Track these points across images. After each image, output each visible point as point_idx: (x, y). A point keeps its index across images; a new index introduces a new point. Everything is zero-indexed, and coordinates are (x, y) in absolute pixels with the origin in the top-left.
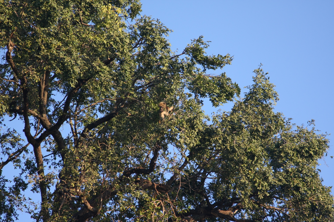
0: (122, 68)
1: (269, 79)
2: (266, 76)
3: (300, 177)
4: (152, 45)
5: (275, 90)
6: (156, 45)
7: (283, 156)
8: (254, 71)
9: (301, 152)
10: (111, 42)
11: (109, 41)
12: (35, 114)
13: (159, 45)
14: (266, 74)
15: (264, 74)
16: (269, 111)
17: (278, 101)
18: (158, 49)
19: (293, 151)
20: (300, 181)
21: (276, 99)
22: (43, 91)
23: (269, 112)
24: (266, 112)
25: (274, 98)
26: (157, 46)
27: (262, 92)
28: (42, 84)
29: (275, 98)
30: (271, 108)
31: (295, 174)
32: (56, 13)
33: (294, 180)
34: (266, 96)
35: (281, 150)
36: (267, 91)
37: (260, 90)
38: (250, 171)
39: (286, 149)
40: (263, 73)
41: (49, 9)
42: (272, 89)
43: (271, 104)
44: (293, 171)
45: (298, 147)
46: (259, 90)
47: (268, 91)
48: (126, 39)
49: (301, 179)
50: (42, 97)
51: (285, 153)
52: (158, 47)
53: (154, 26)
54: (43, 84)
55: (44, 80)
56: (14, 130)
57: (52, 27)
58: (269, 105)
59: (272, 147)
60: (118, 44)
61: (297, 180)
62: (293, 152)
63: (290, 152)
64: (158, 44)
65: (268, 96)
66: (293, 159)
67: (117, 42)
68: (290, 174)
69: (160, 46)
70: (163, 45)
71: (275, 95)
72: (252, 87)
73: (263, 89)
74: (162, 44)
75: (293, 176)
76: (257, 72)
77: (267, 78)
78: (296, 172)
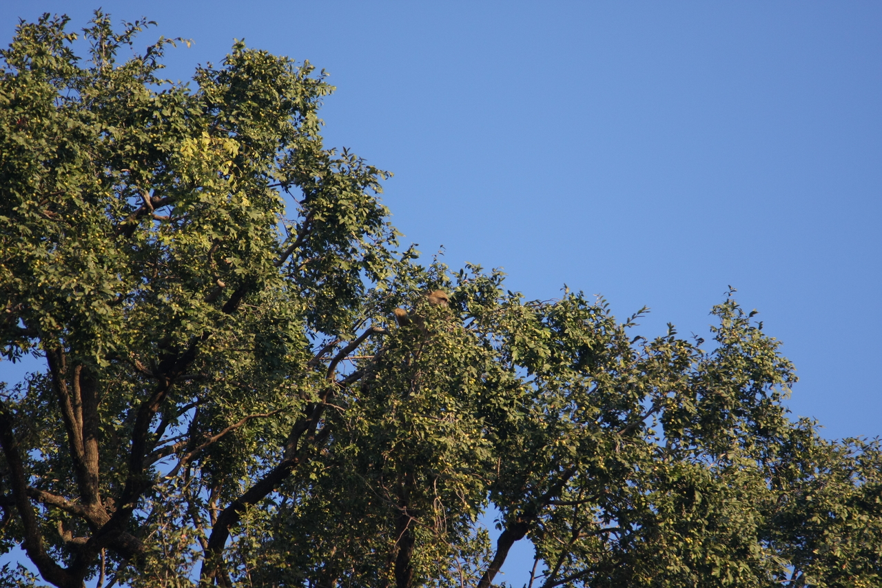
0: (274, 319)
1: (760, 328)
2: (752, 322)
3: (870, 571)
4: (332, 219)
5: (783, 354)
6: (343, 217)
7: (819, 522)
8: (712, 310)
9: (873, 506)
10: (204, 224)
11: (200, 223)
12: (64, 504)
13: (352, 216)
14: (752, 314)
15: (743, 317)
16: (774, 417)
17: (794, 384)
18: (352, 227)
19: (846, 504)
20: (871, 580)
21: (788, 380)
22: (80, 436)
23: (776, 421)
24: (768, 423)
25: (783, 379)
26: (346, 218)
27: (745, 364)
28: (73, 418)
29: (786, 377)
30: (778, 408)
31: (854, 563)
32: (25, 160)
33: (854, 579)
34: (759, 375)
35: (811, 505)
36: (759, 361)
37: (739, 361)
38: (689, 540)
39: (825, 501)
40: (741, 314)
41: (7, 155)
42: (773, 352)
43: (775, 396)
44: (849, 556)
45: (860, 493)
46: (734, 360)
47: (762, 359)
48: (251, 211)
49: (876, 575)
50: (82, 453)
51: (824, 513)
52: (350, 222)
53: (334, 170)
54: (76, 416)
55: (77, 402)
56: (19, 566)
57: (23, 205)
58: (772, 400)
59: (789, 508)
60: (227, 227)
61: (861, 578)
62: (850, 509)
63: (836, 508)
64: (350, 212)
65: (764, 373)
66: (851, 527)
67: (224, 222)
68: (841, 566)
69: (355, 218)
70: (365, 214)
71: (783, 369)
72: (715, 355)
73: (747, 359)
74: (360, 210)
75: (851, 571)
76: (724, 313)
77: (757, 326)
78: (856, 557)
